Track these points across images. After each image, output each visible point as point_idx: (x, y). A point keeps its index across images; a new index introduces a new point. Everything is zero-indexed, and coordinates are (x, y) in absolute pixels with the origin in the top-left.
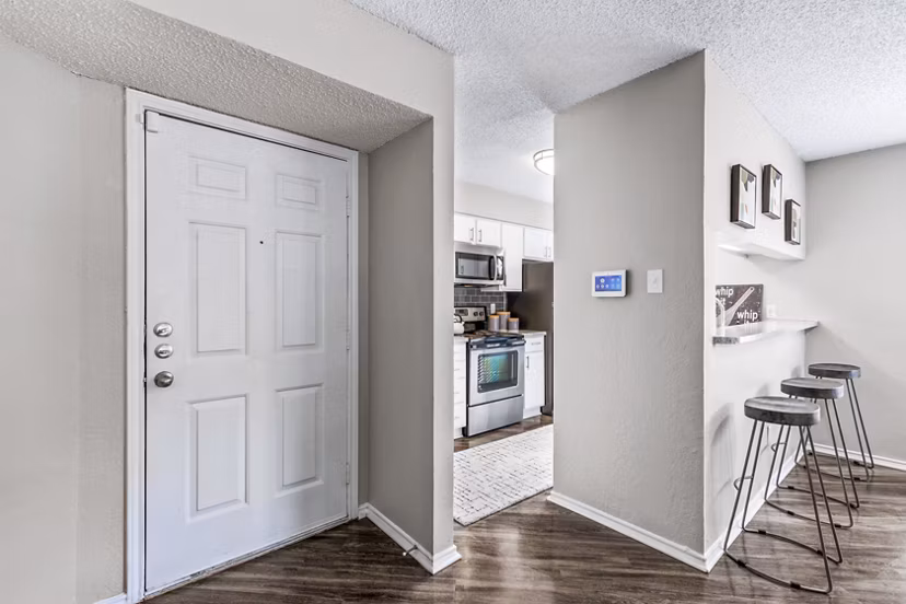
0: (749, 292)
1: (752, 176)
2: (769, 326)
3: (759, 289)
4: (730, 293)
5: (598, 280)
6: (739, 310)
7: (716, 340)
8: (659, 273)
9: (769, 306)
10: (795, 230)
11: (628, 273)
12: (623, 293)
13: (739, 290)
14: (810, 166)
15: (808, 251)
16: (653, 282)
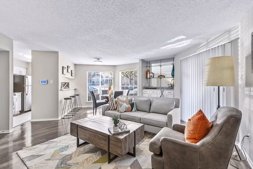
0: (67, 84)
1: (65, 68)
2: (70, 89)
3: (68, 83)
4: (64, 84)
5: (41, 81)
6: (66, 87)
7: (60, 90)
8: (52, 81)
9: (70, 86)
10: (73, 75)
11: (47, 80)
12: (46, 83)
13: (65, 83)
14: (75, 65)
15: (75, 78)
16: (51, 82)
